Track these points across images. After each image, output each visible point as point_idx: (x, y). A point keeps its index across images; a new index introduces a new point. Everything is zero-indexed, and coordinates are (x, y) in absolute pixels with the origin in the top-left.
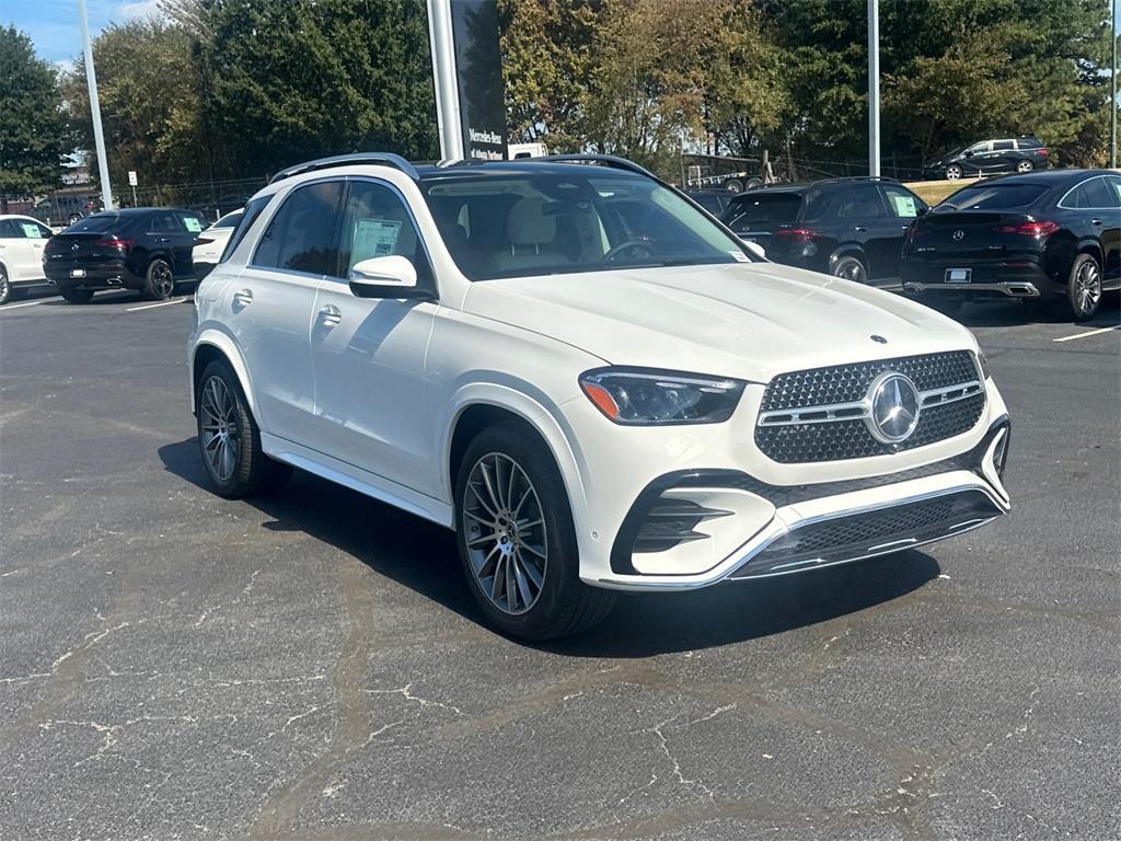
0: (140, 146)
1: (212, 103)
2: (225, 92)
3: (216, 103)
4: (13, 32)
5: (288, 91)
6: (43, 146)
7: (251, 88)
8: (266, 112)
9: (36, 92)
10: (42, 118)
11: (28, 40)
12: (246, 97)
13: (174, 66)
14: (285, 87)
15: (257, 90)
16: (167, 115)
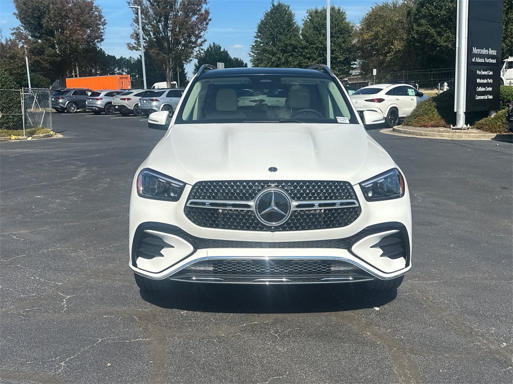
0: (381, 58)
1: (412, 37)
2: (417, 32)
3: (413, 37)
4: (339, 10)
5: (446, 30)
6: (344, 58)
7: (429, 30)
8: (434, 41)
9: (344, 35)
10: (345, 46)
11: (344, 13)
12: (427, 34)
13: (399, 21)
14: (445, 29)
15: (432, 31)
16: (393, 44)
